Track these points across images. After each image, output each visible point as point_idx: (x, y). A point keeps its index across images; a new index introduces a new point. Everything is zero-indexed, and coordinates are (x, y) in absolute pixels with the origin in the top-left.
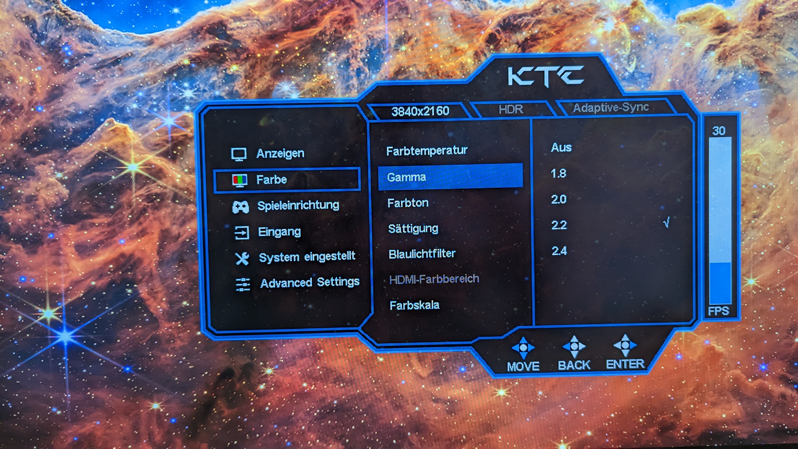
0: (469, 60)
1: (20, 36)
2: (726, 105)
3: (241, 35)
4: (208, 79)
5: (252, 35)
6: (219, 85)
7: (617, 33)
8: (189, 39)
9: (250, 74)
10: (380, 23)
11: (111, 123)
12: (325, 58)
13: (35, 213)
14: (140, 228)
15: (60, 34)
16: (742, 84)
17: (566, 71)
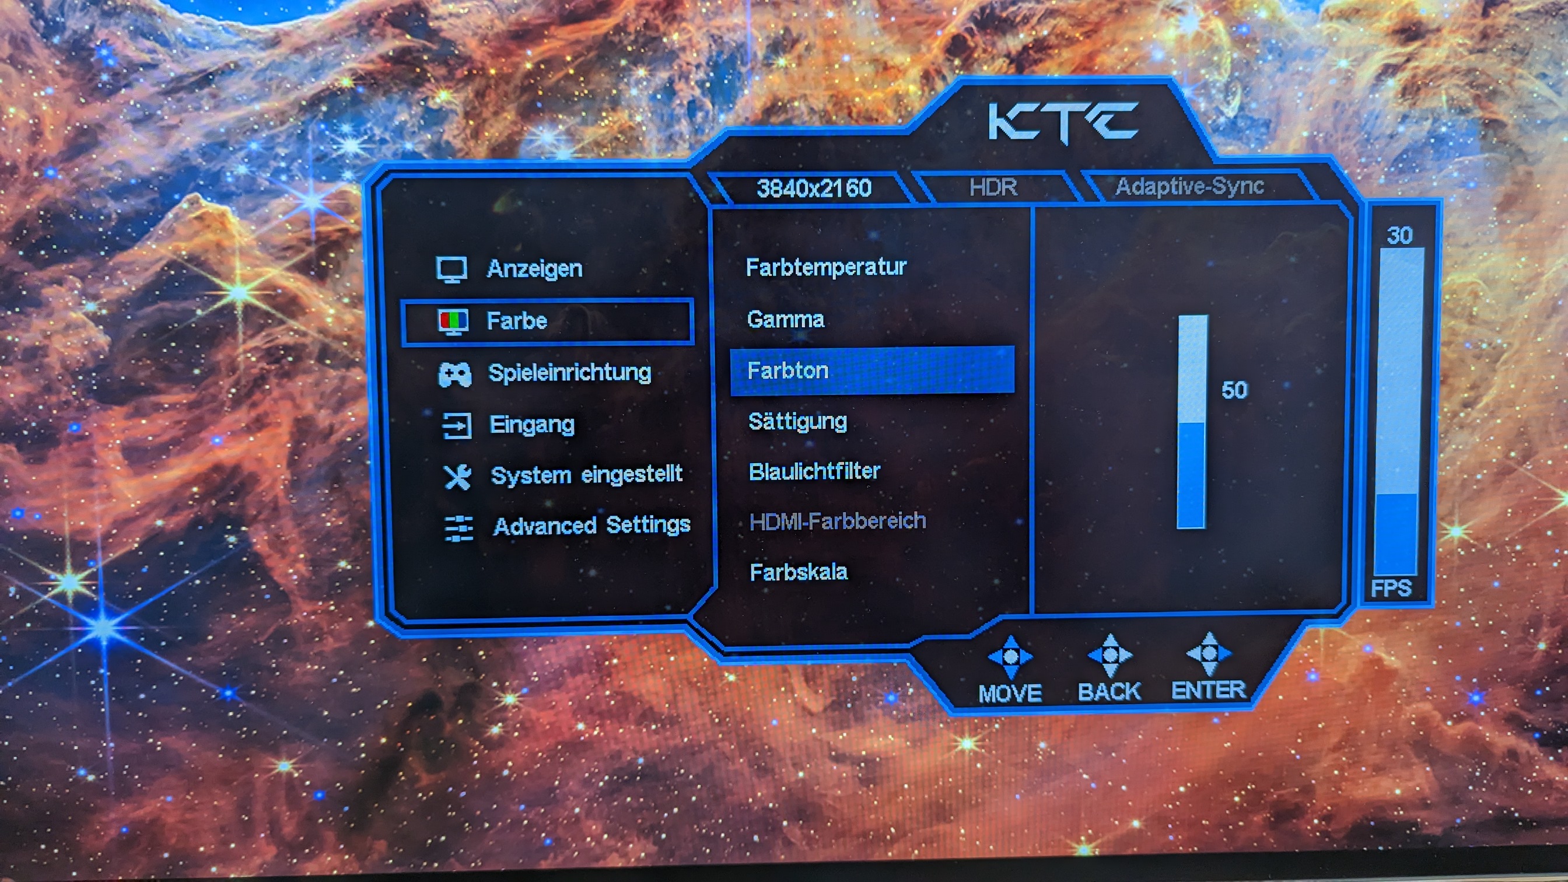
0: (912, 88)
1: (9, 26)
2: (1414, 184)
3: (457, 30)
4: (390, 118)
5: (480, 31)
6: (412, 130)
7: (1205, 37)
8: (352, 36)
9: (474, 108)
10: (735, 11)
11: (193, 203)
12: (625, 80)
13: (42, 382)
14: (253, 414)
15: (90, 21)
16: (1447, 144)
17: (1102, 113)
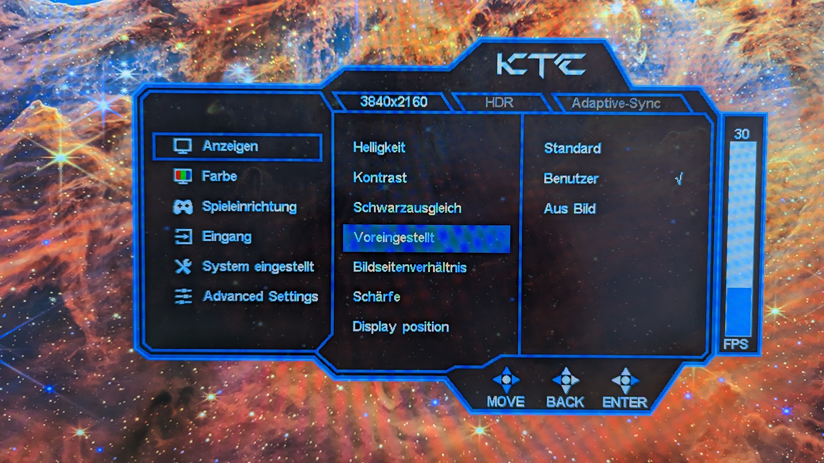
0: (452, 44)
2: (751, 104)
3: (188, 8)
4: (149, 58)
5: (202, 9)
6: (161, 65)
7: (625, 16)
8: (128, 11)
9: (197, 53)
11: (37, 106)
12: (285, 38)
14: (67, 228)
16: (770, 81)
17: (564, 60)
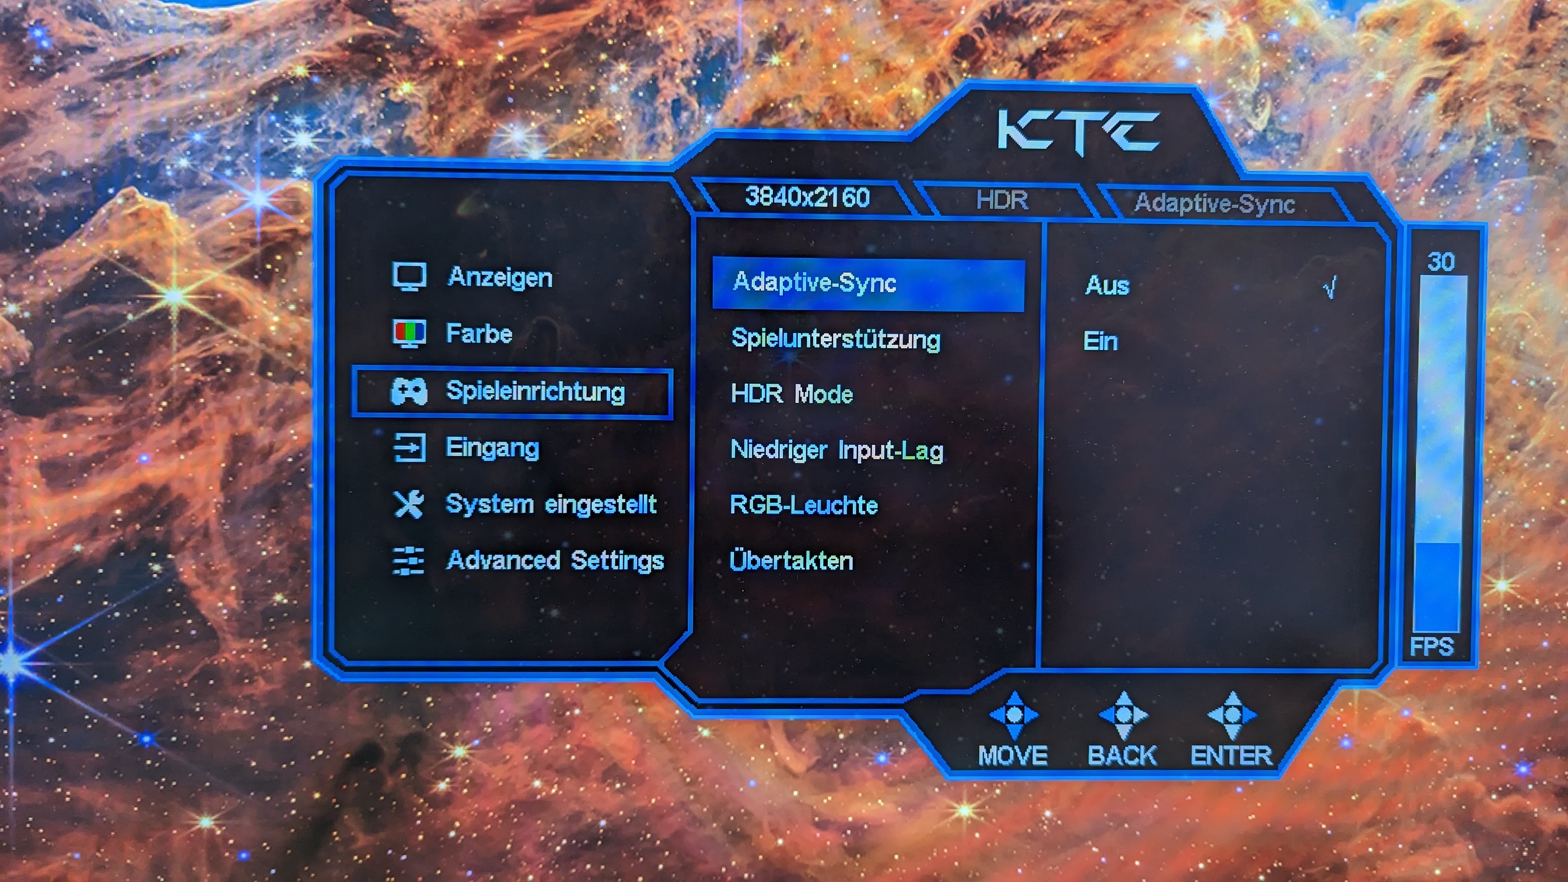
0: (916, 91)
2: (1456, 207)
3: (423, 17)
4: (347, 110)
5: (448, 19)
6: (371, 124)
7: (1232, 45)
8: (308, 21)
9: (439, 102)
10: (726, 5)
11: (129, 198)
12: (605, 76)
14: (185, 430)
16: (1492, 165)
17: (1121, 123)
